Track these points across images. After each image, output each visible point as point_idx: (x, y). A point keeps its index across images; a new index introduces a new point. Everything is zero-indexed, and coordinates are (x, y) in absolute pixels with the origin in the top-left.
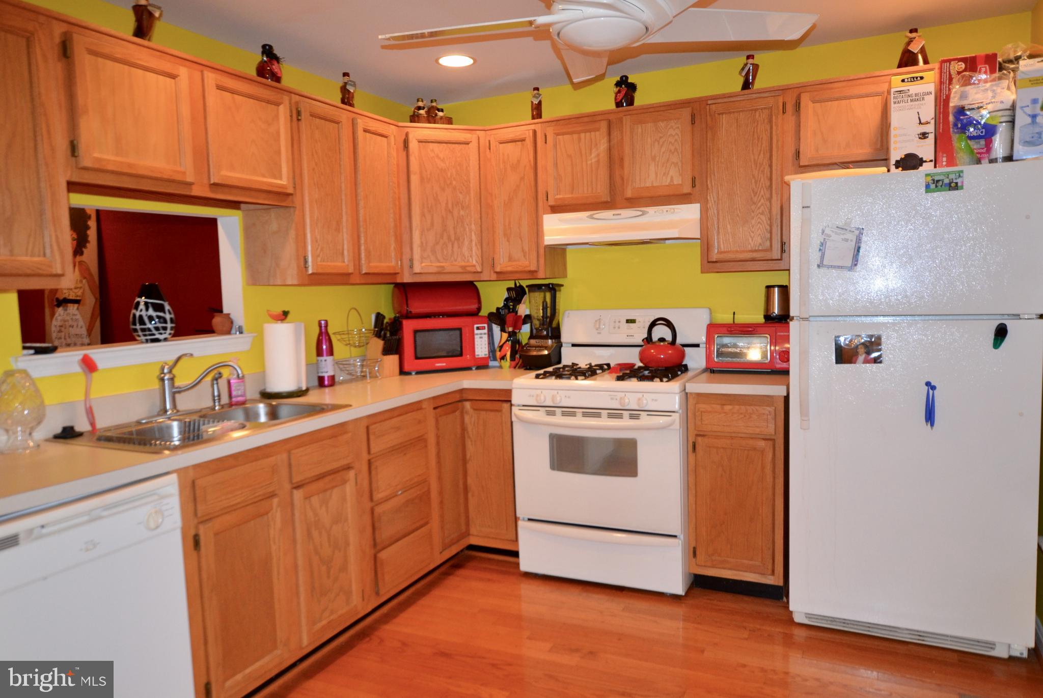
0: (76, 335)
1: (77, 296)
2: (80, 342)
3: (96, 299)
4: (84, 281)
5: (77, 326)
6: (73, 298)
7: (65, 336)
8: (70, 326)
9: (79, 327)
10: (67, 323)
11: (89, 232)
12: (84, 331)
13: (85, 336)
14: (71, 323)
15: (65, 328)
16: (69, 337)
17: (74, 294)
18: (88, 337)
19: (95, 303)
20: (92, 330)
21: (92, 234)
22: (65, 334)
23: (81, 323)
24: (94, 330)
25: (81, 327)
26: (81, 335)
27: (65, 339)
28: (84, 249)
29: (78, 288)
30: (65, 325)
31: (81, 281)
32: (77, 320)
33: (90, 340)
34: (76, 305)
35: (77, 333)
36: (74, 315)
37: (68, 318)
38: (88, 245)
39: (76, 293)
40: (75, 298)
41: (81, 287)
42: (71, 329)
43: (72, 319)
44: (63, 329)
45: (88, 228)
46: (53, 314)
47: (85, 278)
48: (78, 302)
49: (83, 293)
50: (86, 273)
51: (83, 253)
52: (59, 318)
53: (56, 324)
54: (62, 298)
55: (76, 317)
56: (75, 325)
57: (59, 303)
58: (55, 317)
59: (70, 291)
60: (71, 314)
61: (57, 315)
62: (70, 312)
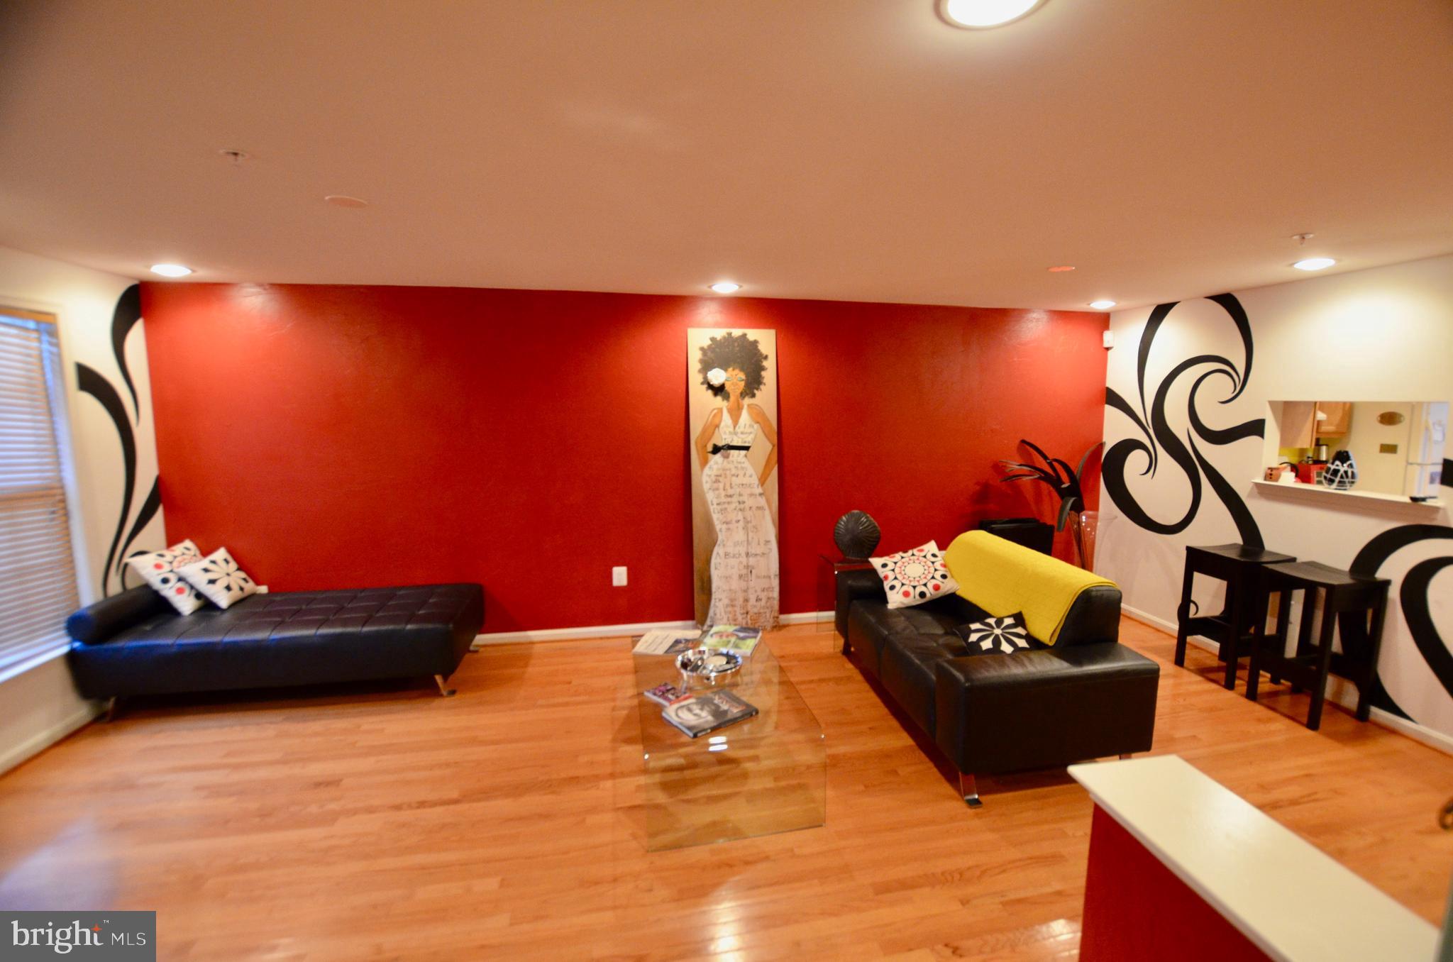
0: (743, 485)
1: (745, 442)
2: (749, 492)
3: (774, 446)
4: (756, 426)
5: (745, 474)
6: (741, 444)
7: (724, 487)
8: (733, 475)
9: (747, 475)
10: (728, 472)
11: (763, 373)
12: (755, 480)
13: (756, 486)
14: (734, 471)
15: (726, 477)
16: (731, 488)
17: (740, 440)
18: (760, 486)
19: (773, 449)
20: (767, 478)
21: (769, 376)
22: (725, 484)
23: (750, 471)
24: (769, 480)
25: (751, 476)
26: (750, 485)
27: (724, 490)
28: (756, 391)
29: (746, 433)
30: (725, 474)
31: (751, 426)
32: (743, 468)
33: (764, 489)
34: (743, 452)
35: (744, 482)
36: (740, 463)
37: (731, 466)
38: (762, 387)
39: (743, 439)
41: (751, 433)
42: (734, 478)
43: (736, 467)
44: (721, 479)
45: (763, 369)
46: (704, 462)
47: (758, 423)
48: (747, 448)
49: (754, 440)
50: (758, 416)
51: (753, 396)
52: (715, 467)
53: (709, 473)
54: (720, 444)
55: (743, 465)
56: (741, 473)
57: (716, 450)
58: (708, 465)
59: (734, 436)
60: (735, 461)
61: (712, 463)
62: (734, 459)
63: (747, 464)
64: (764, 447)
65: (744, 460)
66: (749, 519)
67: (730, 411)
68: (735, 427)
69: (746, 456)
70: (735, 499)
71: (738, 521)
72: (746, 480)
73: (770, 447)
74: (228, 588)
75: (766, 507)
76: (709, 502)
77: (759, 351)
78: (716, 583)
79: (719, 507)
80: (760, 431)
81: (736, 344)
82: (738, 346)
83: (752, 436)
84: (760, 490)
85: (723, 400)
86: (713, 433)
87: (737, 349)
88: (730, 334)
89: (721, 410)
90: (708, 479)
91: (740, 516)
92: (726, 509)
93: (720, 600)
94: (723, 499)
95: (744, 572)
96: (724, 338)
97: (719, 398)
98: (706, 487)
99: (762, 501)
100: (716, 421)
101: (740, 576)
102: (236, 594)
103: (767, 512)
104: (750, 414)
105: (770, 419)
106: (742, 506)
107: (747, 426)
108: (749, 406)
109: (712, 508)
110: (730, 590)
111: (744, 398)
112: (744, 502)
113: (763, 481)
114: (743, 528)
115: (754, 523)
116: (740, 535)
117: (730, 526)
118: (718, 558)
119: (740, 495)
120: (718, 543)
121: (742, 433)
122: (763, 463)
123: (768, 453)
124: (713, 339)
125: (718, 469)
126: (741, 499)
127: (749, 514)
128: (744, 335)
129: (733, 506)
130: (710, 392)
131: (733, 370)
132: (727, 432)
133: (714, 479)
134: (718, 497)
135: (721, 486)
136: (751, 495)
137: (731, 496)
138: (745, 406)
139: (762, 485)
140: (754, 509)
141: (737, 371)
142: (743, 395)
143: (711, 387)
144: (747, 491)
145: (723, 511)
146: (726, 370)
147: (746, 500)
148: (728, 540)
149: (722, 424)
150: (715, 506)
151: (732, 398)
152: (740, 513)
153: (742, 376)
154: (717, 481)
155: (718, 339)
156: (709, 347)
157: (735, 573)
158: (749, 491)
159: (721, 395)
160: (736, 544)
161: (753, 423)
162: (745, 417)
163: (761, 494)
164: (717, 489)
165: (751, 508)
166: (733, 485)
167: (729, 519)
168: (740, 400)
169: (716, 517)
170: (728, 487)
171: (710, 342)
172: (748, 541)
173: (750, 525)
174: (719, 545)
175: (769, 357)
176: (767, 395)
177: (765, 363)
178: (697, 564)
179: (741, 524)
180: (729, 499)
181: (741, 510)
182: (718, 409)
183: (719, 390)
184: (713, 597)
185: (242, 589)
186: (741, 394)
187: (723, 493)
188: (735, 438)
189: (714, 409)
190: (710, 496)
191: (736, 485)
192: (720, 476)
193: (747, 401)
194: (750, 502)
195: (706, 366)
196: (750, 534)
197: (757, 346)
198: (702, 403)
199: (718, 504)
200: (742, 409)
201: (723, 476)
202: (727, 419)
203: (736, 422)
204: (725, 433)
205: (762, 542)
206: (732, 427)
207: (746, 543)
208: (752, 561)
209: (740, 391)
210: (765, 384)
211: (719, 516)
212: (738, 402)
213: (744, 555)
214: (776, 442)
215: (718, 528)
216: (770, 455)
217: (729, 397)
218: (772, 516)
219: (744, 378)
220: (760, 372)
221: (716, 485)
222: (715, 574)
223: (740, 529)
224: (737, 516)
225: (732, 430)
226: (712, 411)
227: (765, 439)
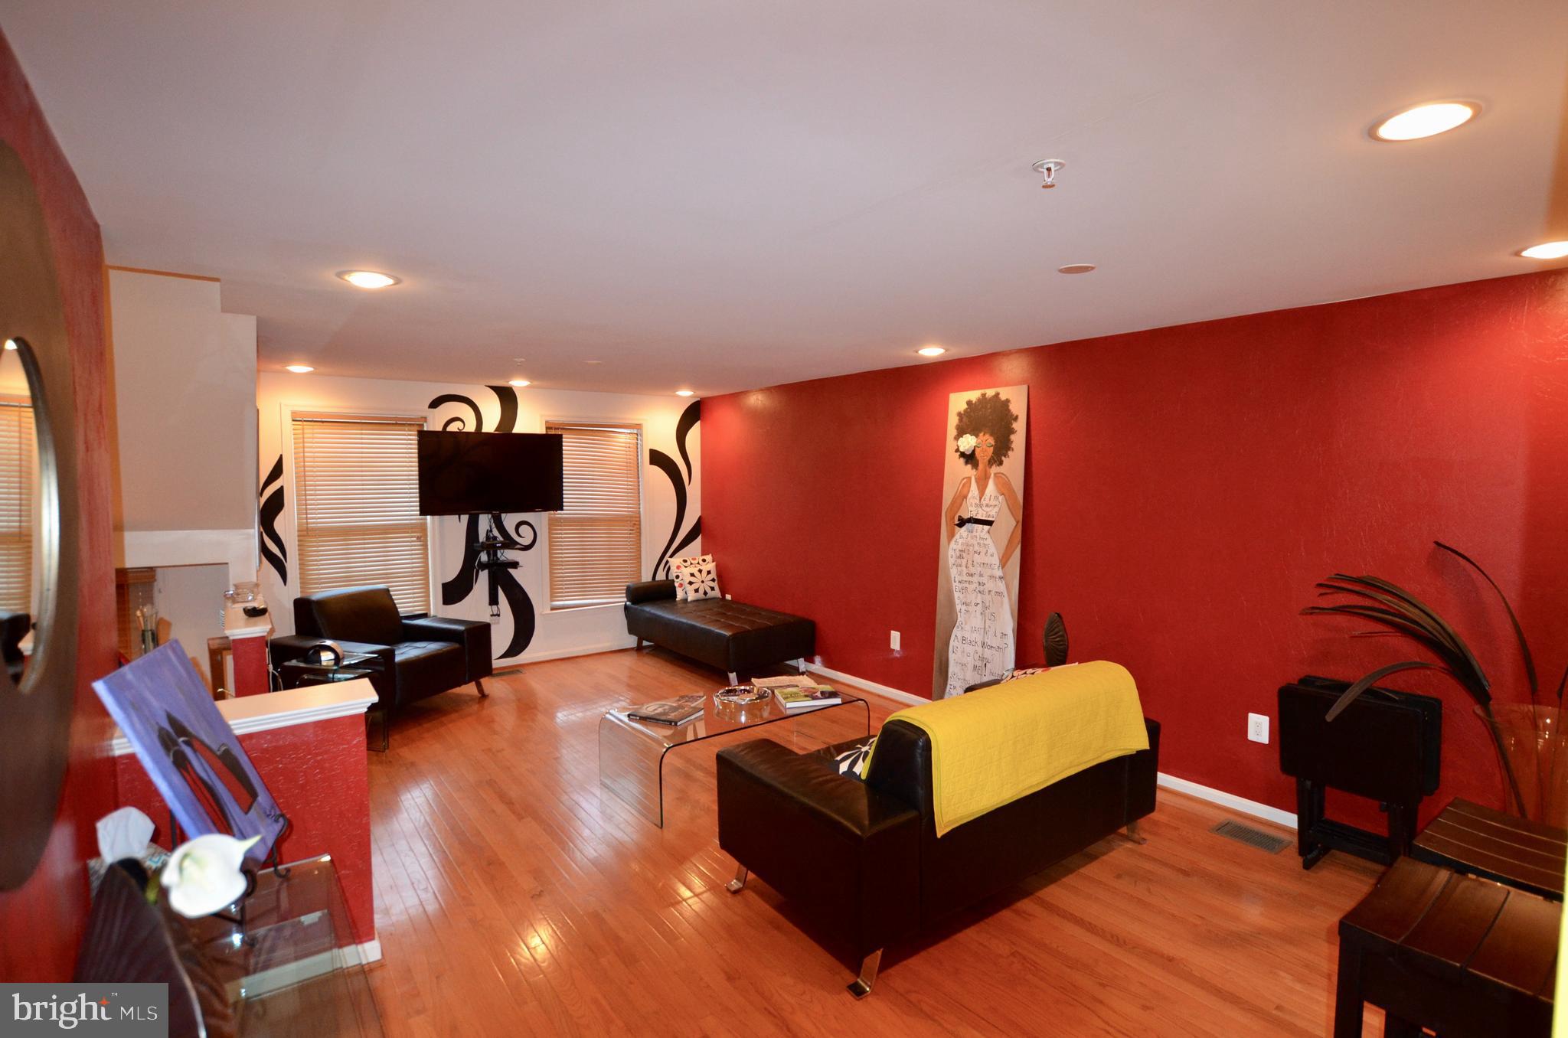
0: (984, 564)
1: (989, 516)
2: (989, 574)
3: (1018, 522)
4: (1001, 498)
5: (986, 553)
6: (984, 518)
7: (967, 564)
8: (975, 552)
9: (989, 554)
10: (971, 548)
11: (1012, 437)
12: (995, 561)
14: (977, 548)
15: (968, 554)
16: (973, 565)
17: (984, 513)
18: (1000, 568)
19: (1016, 527)
20: (1008, 560)
21: (1018, 440)
22: (967, 561)
23: (992, 549)
24: (1010, 562)
25: (992, 555)
26: (991, 565)
27: (966, 567)
28: (1003, 458)
29: (991, 506)
30: (968, 549)
31: (996, 498)
32: (986, 545)
33: (1004, 573)
34: (986, 527)
35: (985, 562)
36: (982, 538)
37: (973, 541)
38: (1010, 453)
39: (987, 511)
40: (986, 519)
41: (996, 506)
42: (976, 555)
43: (979, 543)
44: (964, 555)
45: (1012, 431)
46: (951, 535)
47: (1003, 494)
48: (989, 523)
49: (998, 513)
50: (1005, 488)
51: (1001, 463)
52: (960, 541)
53: (955, 547)
54: (966, 516)
55: (985, 542)
56: (983, 551)
57: (962, 523)
58: (954, 539)
59: (980, 509)
60: (978, 537)
61: (957, 536)
62: (978, 534)
63: (989, 541)
64: (1008, 523)
65: (987, 536)
66: (987, 604)
67: (978, 481)
68: (980, 500)
69: (989, 532)
70: (975, 579)
71: (977, 605)
72: (987, 560)
73: (1014, 523)
74: (697, 591)
75: (1005, 594)
76: (953, 579)
77: (1009, 411)
78: (952, 668)
79: (961, 585)
80: (1005, 505)
82: (991, 408)
83: (996, 509)
84: (999, 573)
85: (972, 469)
86: (961, 504)
87: (989, 411)
88: (984, 395)
89: (969, 479)
90: (953, 553)
91: (979, 600)
92: (967, 588)
93: (955, 688)
94: (966, 578)
95: (979, 663)
96: (979, 400)
97: (969, 466)
98: (951, 561)
99: (1001, 586)
100: (965, 491)
101: (975, 667)
102: (701, 595)
103: (1006, 600)
104: (996, 484)
105: (1016, 491)
106: (981, 588)
107: (993, 497)
108: (995, 474)
109: (954, 584)
110: (964, 680)
111: (991, 467)
112: (984, 584)
113: (1004, 562)
114: (982, 614)
115: (992, 610)
116: (977, 621)
117: (970, 608)
118: (956, 641)
119: (981, 575)
120: (957, 624)
121: (987, 506)
122: (1005, 542)
123: (1011, 530)
124: (969, 403)
125: (963, 544)
126: (981, 580)
127: (988, 598)
128: (997, 394)
129: (975, 585)
130: (962, 460)
131: (985, 434)
132: (974, 505)
133: (958, 553)
134: (960, 574)
135: (964, 564)
136: (992, 577)
137: (972, 575)
138: (992, 475)
139: (1002, 568)
140: (993, 593)
141: (987, 436)
142: (991, 463)
143: (963, 455)
144: (987, 572)
145: (964, 590)
146: (977, 436)
147: (985, 581)
148: (966, 624)
149: (970, 495)
150: (957, 584)
151: (981, 466)
152: (979, 594)
153: (991, 441)
154: (961, 557)
155: (974, 402)
156: (965, 411)
157: (970, 661)
158: (988, 572)
159: (971, 464)
160: (974, 630)
161: (998, 495)
162: (991, 488)
163: (1001, 578)
164: (960, 566)
165: (990, 591)
166: (975, 563)
167: (969, 601)
168: (988, 468)
169: (957, 596)
170: (970, 565)
171: (966, 406)
172: (985, 628)
173: (987, 611)
174: (958, 627)
175: (1019, 417)
176: (1014, 463)
177: (1015, 425)
178: (938, 644)
179: (980, 607)
180: (970, 579)
181: (980, 592)
182: (966, 478)
183: (970, 458)
184: (949, 682)
185: (705, 593)
186: (989, 461)
187: (965, 571)
189: (964, 479)
190: (954, 572)
191: (977, 564)
192: (963, 551)
193: (994, 469)
194: (990, 585)
196: (988, 623)
197: (1008, 406)
198: (955, 470)
199: (960, 582)
200: (989, 478)
201: (967, 552)
202: (974, 489)
203: (982, 491)
204: (971, 505)
205: (999, 635)
206: (978, 499)
207: (982, 630)
208: (988, 653)
209: (988, 459)
210: (1013, 450)
211: (960, 594)
212: (986, 471)
213: (979, 644)
214: (1020, 518)
215: (958, 607)
216: (1013, 532)
217: (978, 465)
218: (1011, 606)
219: (993, 443)
220: (1009, 436)
221: (959, 560)
222: (952, 657)
223: (978, 614)
224: (976, 598)
225: (978, 501)
226: (961, 482)
227: (1009, 514)
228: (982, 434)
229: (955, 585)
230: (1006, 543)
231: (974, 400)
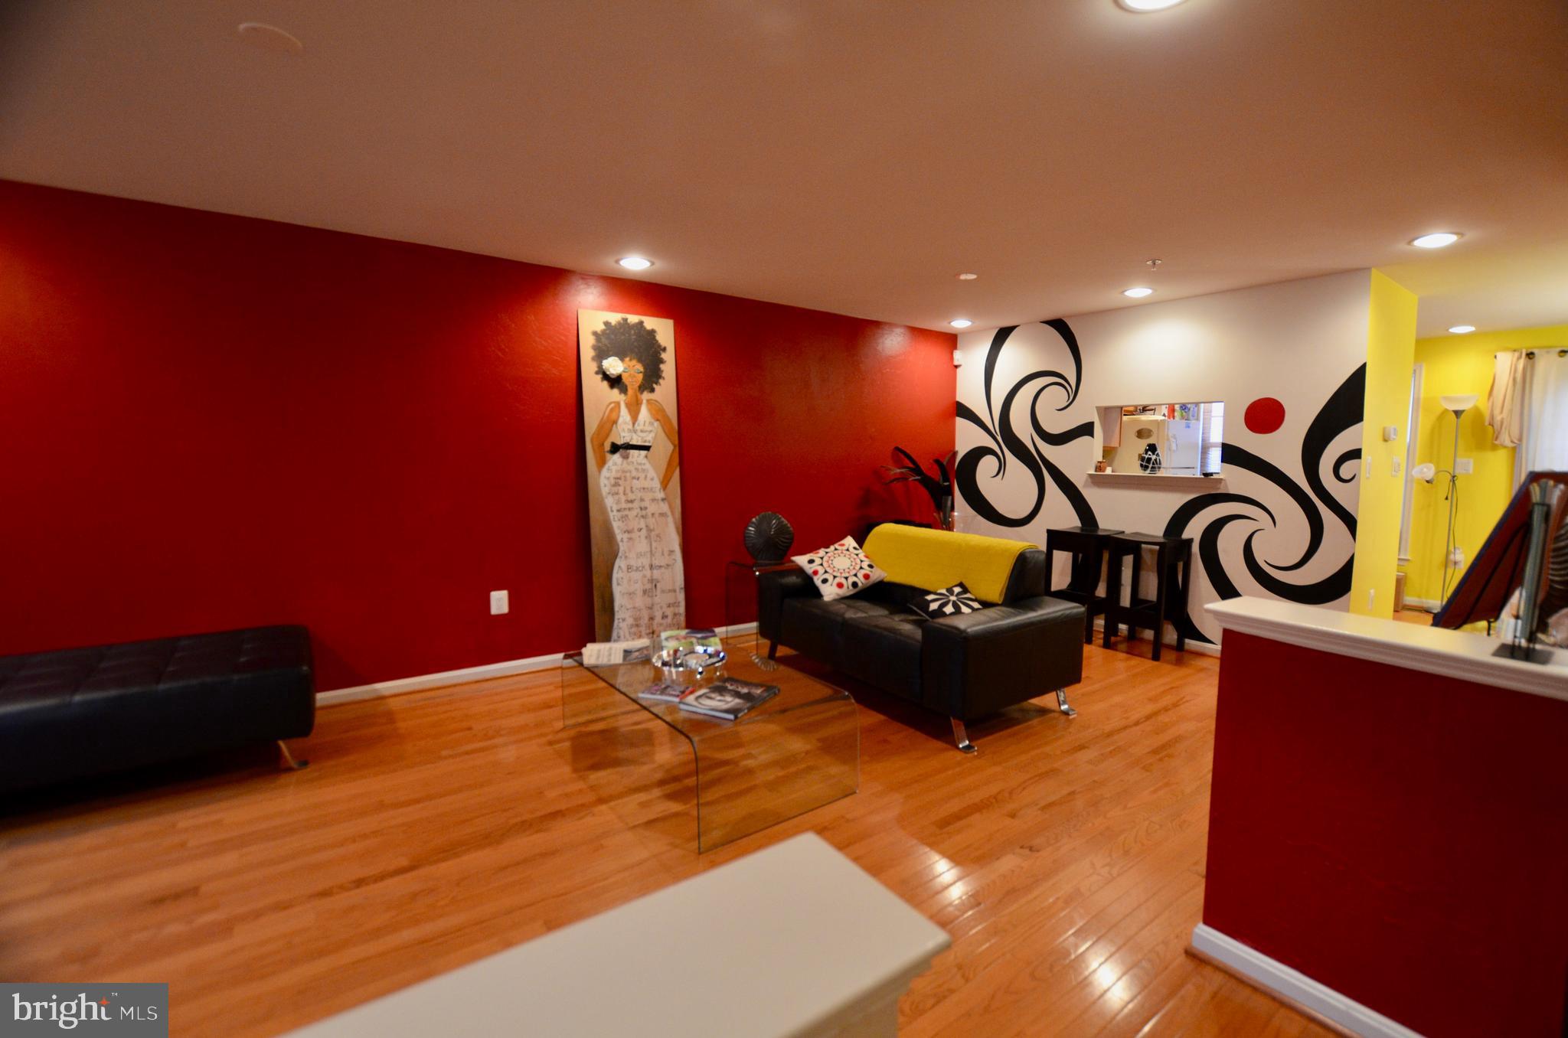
0: (644, 489)
1: (645, 441)
2: (651, 497)
3: (675, 446)
4: (656, 424)
5: (646, 477)
6: (639, 444)
7: (625, 491)
8: (634, 478)
9: (648, 478)
10: (628, 475)
11: (662, 366)
12: (656, 484)
13: (657, 490)
14: (634, 474)
15: (625, 480)
16: (632, 492)
17: (640, 438)
18: (661, 490)
19: (673, 450)
20: (669, 481)
21: (669, 369)
22: (625, 488)
23: (652, 473)
24: (670, 484)
25: (652, 479)
26: (652, 489)
27: (624, 494)
28: (655, 386)
29: (646, 431)
30: (625, 477)
31: (651, 424)
32: (644, 470)
33: (666, 494)
34: (643, 453)
35: (646, 486)
36: (640, 464)
37: (631, 467)
38: (661, 381)
39: (642, 438)
40: (642, 444)
41: (651, 431)
42: (635, 481)
43: (637, 469)
44: (621, 482)
45: (661, 361)
46: (602, 463)
47: (658, 420)
48: (647, 448)
49: (655, 438)
50: (658, 413)
51: (652, 390)
52: (614, 468)
53: (608, 475)
54: (620, 442)
55: (644, 467)
56: (642, 476)
57: (615, 448)
58: (606, 466)
59: (634, 434)
60: (635, 462)
61: (610, 464)
62: (634, 460)
63: (648, 466)
64: (665, 448)
65: (645, 461)
66: (652, 528)
67: (628, 405)
68: (634, 424)
69: (646, 457)
70: (636, 505)
71: (640, 530)
72: (647, 484)
73: (671, 447)
75: (669, 513)
76: (609, 509)
77: (656, 341)
78: (619, 600)
79: (620, 514)
80: (660, 430)
81: (633, 332)
82: (634, 335)
83: (652, 434)
84: (661, 495)
86: (611, 430)
87: (634, 337)
88: (625, 320)
89: (618, 404)
90: (606, 482)
91: (642, 524)
92: (627, 516)
93: (624, 620)
94: (624, 505)
95: (648, 586)
96: (619, 323)
97: (616, 391)
98: (605, 490)
99: (665, 507)
100: (614, 416)
101: (645, 592)
103: (670, 519)
104: (650, 410)
105: (671, 417)
106: (644, 512)
107: (647, 424)
108: (648, 401)
109: (611, 515)
110: (634, 608)
111: (642, 393)
112: (646, 508)
113: (665, 484)
114: (646, 537)
115: (657, 532)
116: (642, 546)
117: (633, 535)
118: (620, 571)
119: (642, 500)
120: (620, 554)
121: (642, 431)
122: (664, 464)
123: (669, 454)
124: (607, 324)
125: (617, 471)
126: (643, 505)
127: (651, 521)
128: (641, 323)
129: (634, 513)
130: (605, 384)
131: (631, 360)
132: (626, 430)
133: (613, 481)
134: (618, 502)
135: (621, 489)
136: (653, 500)
137: (632, 501)
138: (644, 401)
139: (664, 489)
140: (657, 515)
141: (634, 362)
142: (642, 389)
143: (606, 377)
144: (648, 496)
145: (624, 518)
146: (622, 360)
147: (648, 506)
148: (630, 552)
149: (621, 420)
150: (615, 513)
151: (630, 392)
152: (642, 520)
153: (640, 367)
154: (617, 485)
156: (603, 332)
157: (638, 588)
158: (650, 495)
159: (618, 388)
160: (640, 555)
161: (653, 420)
162: (644, 413)
163: (663, 500)
164: (617, 494)
165: (653, 514)
166: (634, 489)
167: (630, 528)
168: (639, 394)
169: (617, 526)
170: (628, 491)
171: (603, 327)
172: (651, 551)
173: (653, 533)
174: (621, 557)
175: (667, 348)
176: (667, 389)
177: (663, 356)
178: (597, 580)
179: (644, 532)
180: (630, 505)
181: (643, 516)
182: (614, 402)
183: (615, 382)
184: (616, 617)
186: (640, 387)
187: (623, 498)
188: (635, 437)
189: (611, 403)
190: (609, 502)
191: (637, 489)
192: (619, 478)
193: (646, 396)
194: (652, 508)
195: (601, 354)
196: (654, 544)
197: (654, 337)
198: (596, 395)
199: (618, 511)
200: (641, 404)
201: (623, 478)
202: (625, 415)
203: (635, 418)
204: (624, 430)
205: (666, 553)
206: (631, 423)
207: (649, 554)
208: (656, 573)
209: (638, 384)
210: (664, 378)
211: (620, 523)
212: (637, 396)
213: (647, 567)
214: (677, 442)
215: (619, 537)
216: (671, 456)
217: (627, 390)
218: (675, 523)
219: (642, 369)
220: (658, 365)
221: (615, 489)
222: (617, 590)
223: (643, 538)
224: (639, 523)
225: (630, 427)
226: (608, 406)
227: (666, 438)
228: (627, 359)
229: (613, 515)
230: (665, 466)
231: (613, 323)
